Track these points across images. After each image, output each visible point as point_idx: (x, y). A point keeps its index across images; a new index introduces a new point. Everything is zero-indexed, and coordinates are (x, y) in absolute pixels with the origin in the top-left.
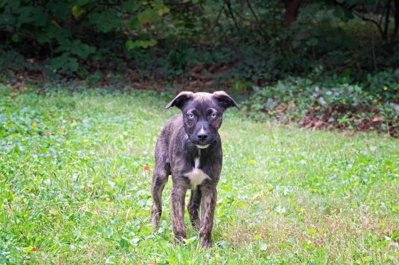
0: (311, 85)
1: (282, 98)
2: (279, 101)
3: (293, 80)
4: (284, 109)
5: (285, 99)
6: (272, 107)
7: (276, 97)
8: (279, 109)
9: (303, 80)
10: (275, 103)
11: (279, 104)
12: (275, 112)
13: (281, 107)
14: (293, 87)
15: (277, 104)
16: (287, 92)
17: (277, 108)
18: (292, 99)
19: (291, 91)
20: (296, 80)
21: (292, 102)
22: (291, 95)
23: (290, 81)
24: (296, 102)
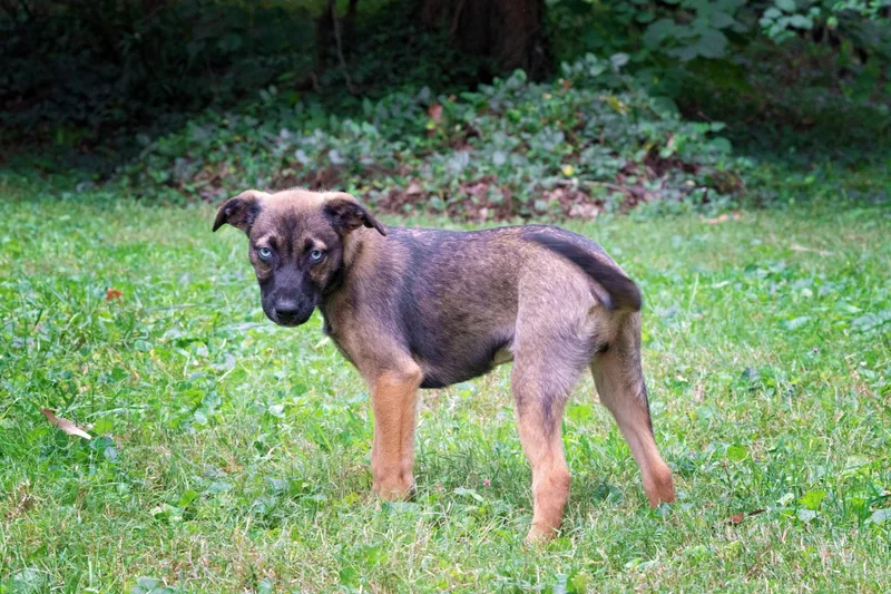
0: (256, 127)
1: (205, 156)
2: (200, 162)
3: (218, 119)
4: (212, 178)
5: (212, 157)
6: (186, 175)
7: (191, 154)
8: (202, 179)
9: (238, 117)
10: (191, 168)
11: (200, 168)
12: (197, 185)
13: (206, 175)
14: (223, 133)
15: (195, 170)
16: (213, 143)
17: (197, 178)
18: (225, 159)
19: (220, 142)
20: (223, 118)
21: (229, 163)
22: (224, 148)
23: (211, 121)
24: (236, 163)
